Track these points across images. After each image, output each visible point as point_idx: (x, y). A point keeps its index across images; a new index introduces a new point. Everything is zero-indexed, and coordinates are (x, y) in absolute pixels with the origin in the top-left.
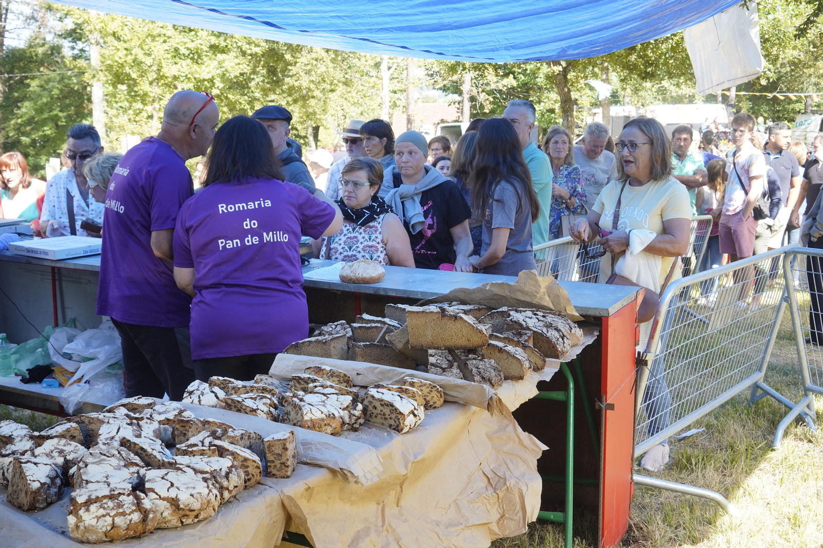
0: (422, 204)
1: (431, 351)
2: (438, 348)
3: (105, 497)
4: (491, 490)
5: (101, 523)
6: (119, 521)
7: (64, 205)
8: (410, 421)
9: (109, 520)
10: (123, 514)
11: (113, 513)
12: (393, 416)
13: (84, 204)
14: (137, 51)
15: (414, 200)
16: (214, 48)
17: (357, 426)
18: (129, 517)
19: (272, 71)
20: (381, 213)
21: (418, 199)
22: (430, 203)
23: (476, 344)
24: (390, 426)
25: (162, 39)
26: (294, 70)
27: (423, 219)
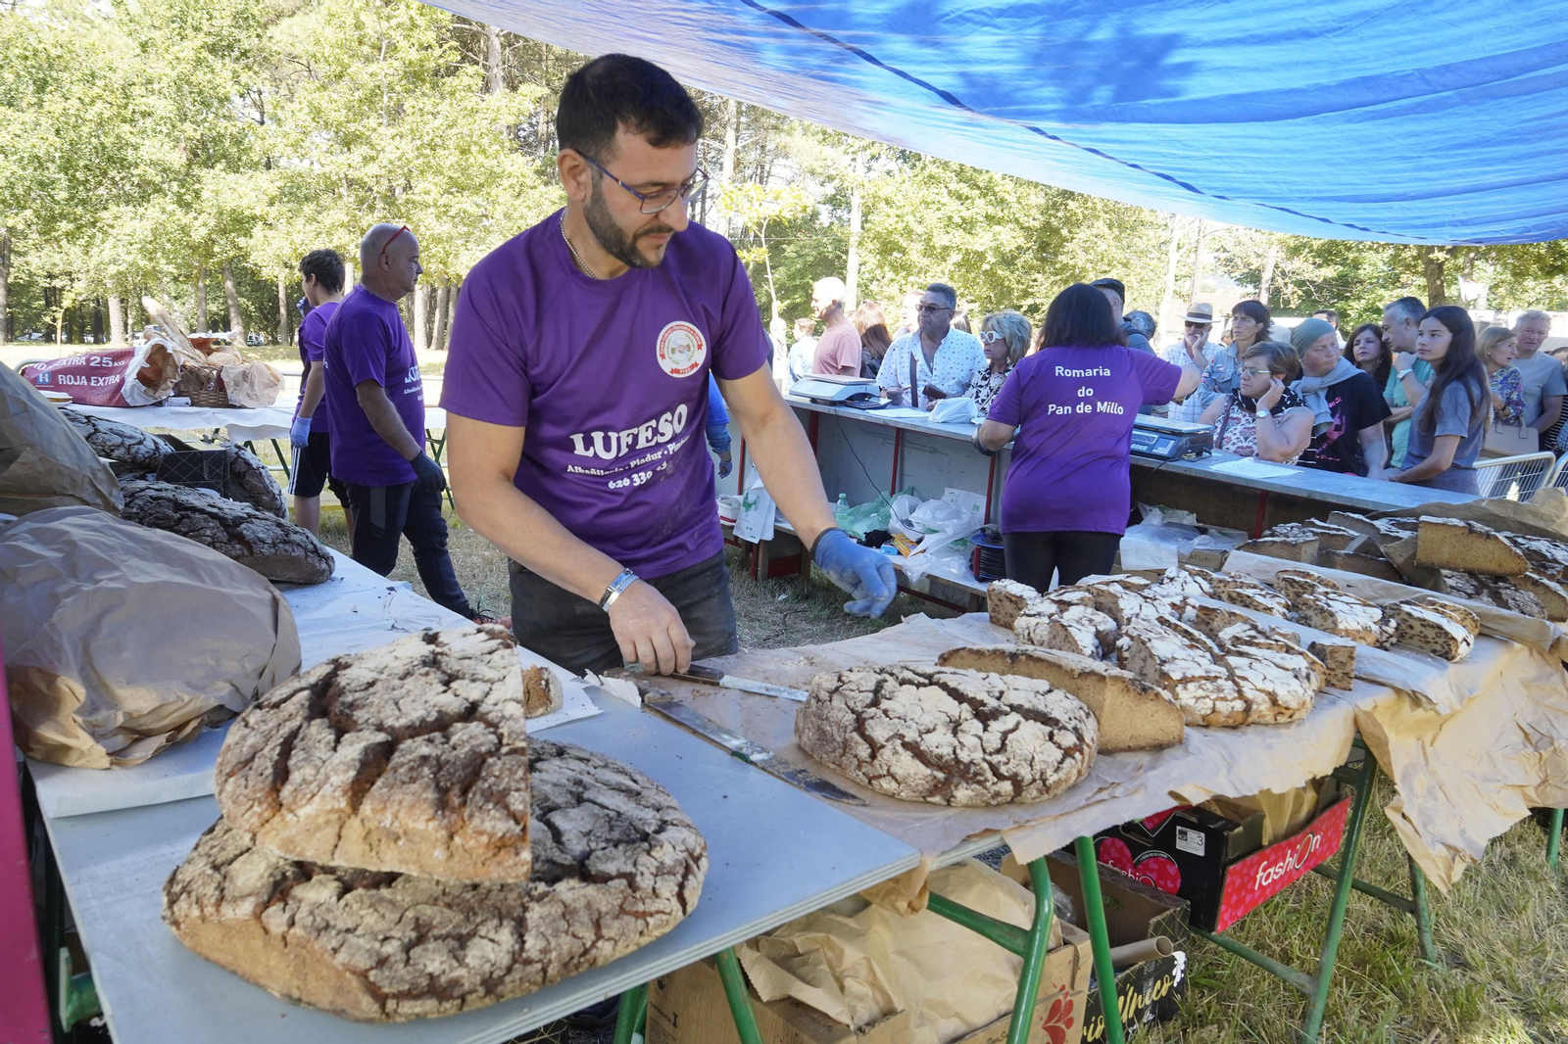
0: (1329, 399)
1: (1444, 572)
2: (1454, 570)
3: (1201, 677)
4: (1530, 749)
5: (1200, 704)
6: (1220, 705)
7: (907, 370)
8: (1463, 649)
9: (1209, 703)
10: (1224, 699)
11: (1213, 696)
12: (1441, 641)
13: (927, 370)
14: (909, 219)
15: (1317, 395)
16: (989, 218)
17: (1387, 645)
18: (1232, 704)
19: (1043, 247)
20: (1291, 405)
21: (1323, 395)
22: (1338, 400)
23: (1509, 570)
24: (1434, 651)
25: (935, 207)
26: (1069, 246)
27: (1330, 419)
